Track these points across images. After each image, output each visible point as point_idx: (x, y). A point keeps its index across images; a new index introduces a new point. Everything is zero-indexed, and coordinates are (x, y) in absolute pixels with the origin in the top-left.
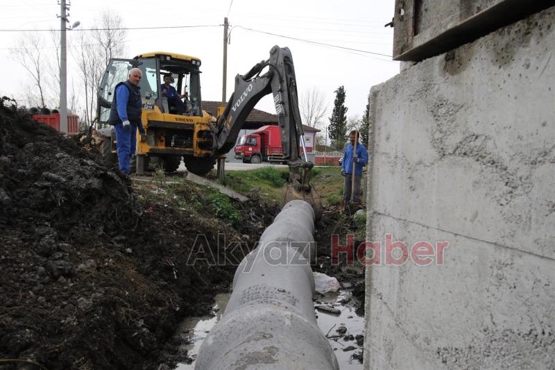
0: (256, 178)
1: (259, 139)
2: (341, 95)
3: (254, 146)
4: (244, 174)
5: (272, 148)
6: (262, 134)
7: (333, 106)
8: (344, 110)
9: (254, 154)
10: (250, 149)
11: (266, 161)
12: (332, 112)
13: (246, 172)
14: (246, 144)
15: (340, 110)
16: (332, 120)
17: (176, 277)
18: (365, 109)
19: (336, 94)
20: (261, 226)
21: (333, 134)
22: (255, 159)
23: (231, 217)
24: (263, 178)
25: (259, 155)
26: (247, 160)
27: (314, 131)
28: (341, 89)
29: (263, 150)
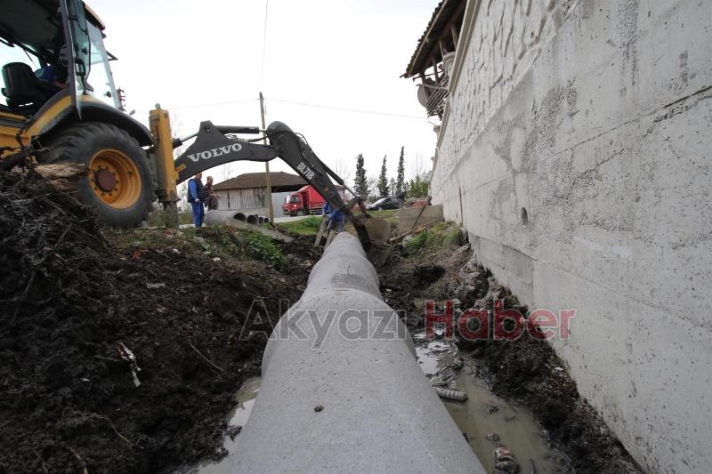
0: (302, 226)
1: (301, 197)
2: (361, 161)
3: (298, 203)
4: (292, 225)
5: (312, 204)
6: (303, 193)
7: (356, 170)
8: (364, 171)
9: (298, 210)
10: (295, 206)
11: (308, 214)
14: (291, 202)
15: (361, 171)
16: (356, 180)
17: (137, 383)
19: (357, 160)
20: (309, 264)
21: (357, 191)
22: (300, 213)
23: (272, 258)
24: (308, 226)
25: (302, 210)
26: (293, 214)
27: (343, 189)
28: (361, 156)
29: (305, 205)
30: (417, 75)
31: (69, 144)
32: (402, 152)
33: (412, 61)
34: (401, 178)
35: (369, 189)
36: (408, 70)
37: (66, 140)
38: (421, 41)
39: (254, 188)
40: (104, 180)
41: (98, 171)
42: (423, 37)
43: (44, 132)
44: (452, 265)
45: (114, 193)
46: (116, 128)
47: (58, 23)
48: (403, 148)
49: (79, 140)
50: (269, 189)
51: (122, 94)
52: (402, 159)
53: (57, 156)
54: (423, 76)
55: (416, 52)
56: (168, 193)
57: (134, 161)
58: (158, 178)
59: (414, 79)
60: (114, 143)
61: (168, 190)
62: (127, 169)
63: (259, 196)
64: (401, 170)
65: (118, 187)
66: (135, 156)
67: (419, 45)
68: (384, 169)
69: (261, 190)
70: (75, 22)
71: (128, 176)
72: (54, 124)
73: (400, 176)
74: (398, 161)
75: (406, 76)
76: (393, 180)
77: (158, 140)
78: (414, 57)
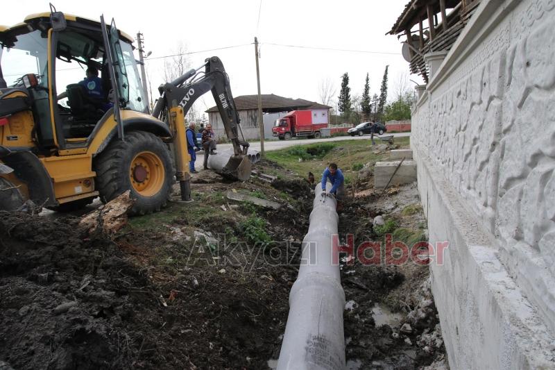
0: (288, 155)
1: (289, 121)
2: (346, 80)
3: (286, 127)
4: (279, 153)
5: (299, 127)
6: (291, 118)
7: (341, 88)
8: (348, 90)
9: (286, 133)
10: (283, 129)
12: (340, 92)
13: (281, 150)
14: (280, 126)
15: (345, 90)
16: (340, 98)
18: (364, 88)
19: (342, 79)
21: (341, 108)
22: (287, 136)
24: (293, 154)
25: (289, 133)
26: (281, 138)
27: (328, 108)
28: (346, 75)
29: (292, 128)
30: (403, 32)
31: (116, 157)
32: (386, 71)
33: (398, 21)
34: (383, 97)
35: (352, 106)
36: (393, 28)
37: (114, 154)
38: (408, 6)
39: (248, 110)
40: (138, 173)
41: (135, 168)
42: (410, 4)
43: (99, 151)
44: (411, 274)
45: (146, 182)
46: (146, 134)
47: (103, 50)
48: (387, 67)
49: (123, 151)
50: (260, 110)
51: (141, 37)
52: (385, 77)
53: (109, 167)
54: (408, 33)
55: (403, 14)
56: (184, 174)
57: (159, 156)
58: (176, 165)
59: (399, 37)
60: (146, 146)
61: (184, 172)
62: (154, 162)
63: (252, 117)
64: (384, 88)
65: (148, 177)
66: (160, 153)
67: (406, 10)
68: (367, 88)
69: (253, 112)
70: (117, 67)
71: (155, 167)
72: (106, 145)
73: (382, 95)
74: (382, 79)
75: (391, 33)
76: (375, 97)
77: (176, 132)
78: (400, 19)
